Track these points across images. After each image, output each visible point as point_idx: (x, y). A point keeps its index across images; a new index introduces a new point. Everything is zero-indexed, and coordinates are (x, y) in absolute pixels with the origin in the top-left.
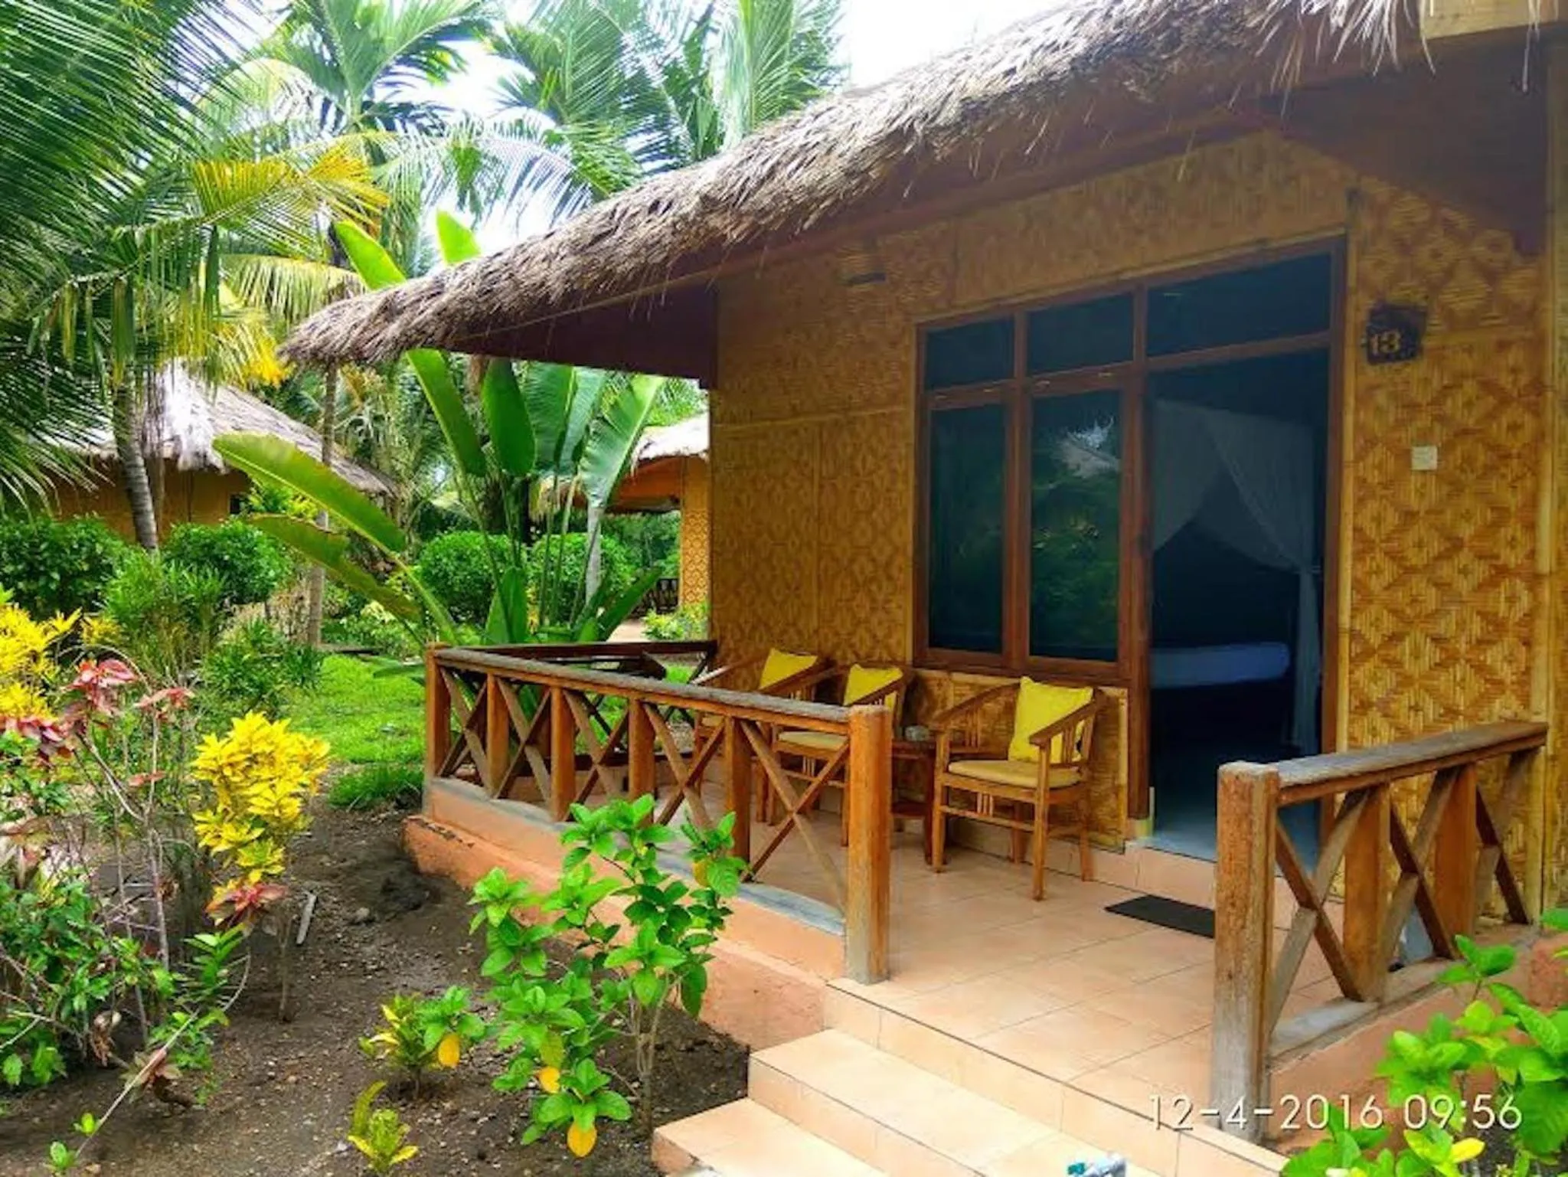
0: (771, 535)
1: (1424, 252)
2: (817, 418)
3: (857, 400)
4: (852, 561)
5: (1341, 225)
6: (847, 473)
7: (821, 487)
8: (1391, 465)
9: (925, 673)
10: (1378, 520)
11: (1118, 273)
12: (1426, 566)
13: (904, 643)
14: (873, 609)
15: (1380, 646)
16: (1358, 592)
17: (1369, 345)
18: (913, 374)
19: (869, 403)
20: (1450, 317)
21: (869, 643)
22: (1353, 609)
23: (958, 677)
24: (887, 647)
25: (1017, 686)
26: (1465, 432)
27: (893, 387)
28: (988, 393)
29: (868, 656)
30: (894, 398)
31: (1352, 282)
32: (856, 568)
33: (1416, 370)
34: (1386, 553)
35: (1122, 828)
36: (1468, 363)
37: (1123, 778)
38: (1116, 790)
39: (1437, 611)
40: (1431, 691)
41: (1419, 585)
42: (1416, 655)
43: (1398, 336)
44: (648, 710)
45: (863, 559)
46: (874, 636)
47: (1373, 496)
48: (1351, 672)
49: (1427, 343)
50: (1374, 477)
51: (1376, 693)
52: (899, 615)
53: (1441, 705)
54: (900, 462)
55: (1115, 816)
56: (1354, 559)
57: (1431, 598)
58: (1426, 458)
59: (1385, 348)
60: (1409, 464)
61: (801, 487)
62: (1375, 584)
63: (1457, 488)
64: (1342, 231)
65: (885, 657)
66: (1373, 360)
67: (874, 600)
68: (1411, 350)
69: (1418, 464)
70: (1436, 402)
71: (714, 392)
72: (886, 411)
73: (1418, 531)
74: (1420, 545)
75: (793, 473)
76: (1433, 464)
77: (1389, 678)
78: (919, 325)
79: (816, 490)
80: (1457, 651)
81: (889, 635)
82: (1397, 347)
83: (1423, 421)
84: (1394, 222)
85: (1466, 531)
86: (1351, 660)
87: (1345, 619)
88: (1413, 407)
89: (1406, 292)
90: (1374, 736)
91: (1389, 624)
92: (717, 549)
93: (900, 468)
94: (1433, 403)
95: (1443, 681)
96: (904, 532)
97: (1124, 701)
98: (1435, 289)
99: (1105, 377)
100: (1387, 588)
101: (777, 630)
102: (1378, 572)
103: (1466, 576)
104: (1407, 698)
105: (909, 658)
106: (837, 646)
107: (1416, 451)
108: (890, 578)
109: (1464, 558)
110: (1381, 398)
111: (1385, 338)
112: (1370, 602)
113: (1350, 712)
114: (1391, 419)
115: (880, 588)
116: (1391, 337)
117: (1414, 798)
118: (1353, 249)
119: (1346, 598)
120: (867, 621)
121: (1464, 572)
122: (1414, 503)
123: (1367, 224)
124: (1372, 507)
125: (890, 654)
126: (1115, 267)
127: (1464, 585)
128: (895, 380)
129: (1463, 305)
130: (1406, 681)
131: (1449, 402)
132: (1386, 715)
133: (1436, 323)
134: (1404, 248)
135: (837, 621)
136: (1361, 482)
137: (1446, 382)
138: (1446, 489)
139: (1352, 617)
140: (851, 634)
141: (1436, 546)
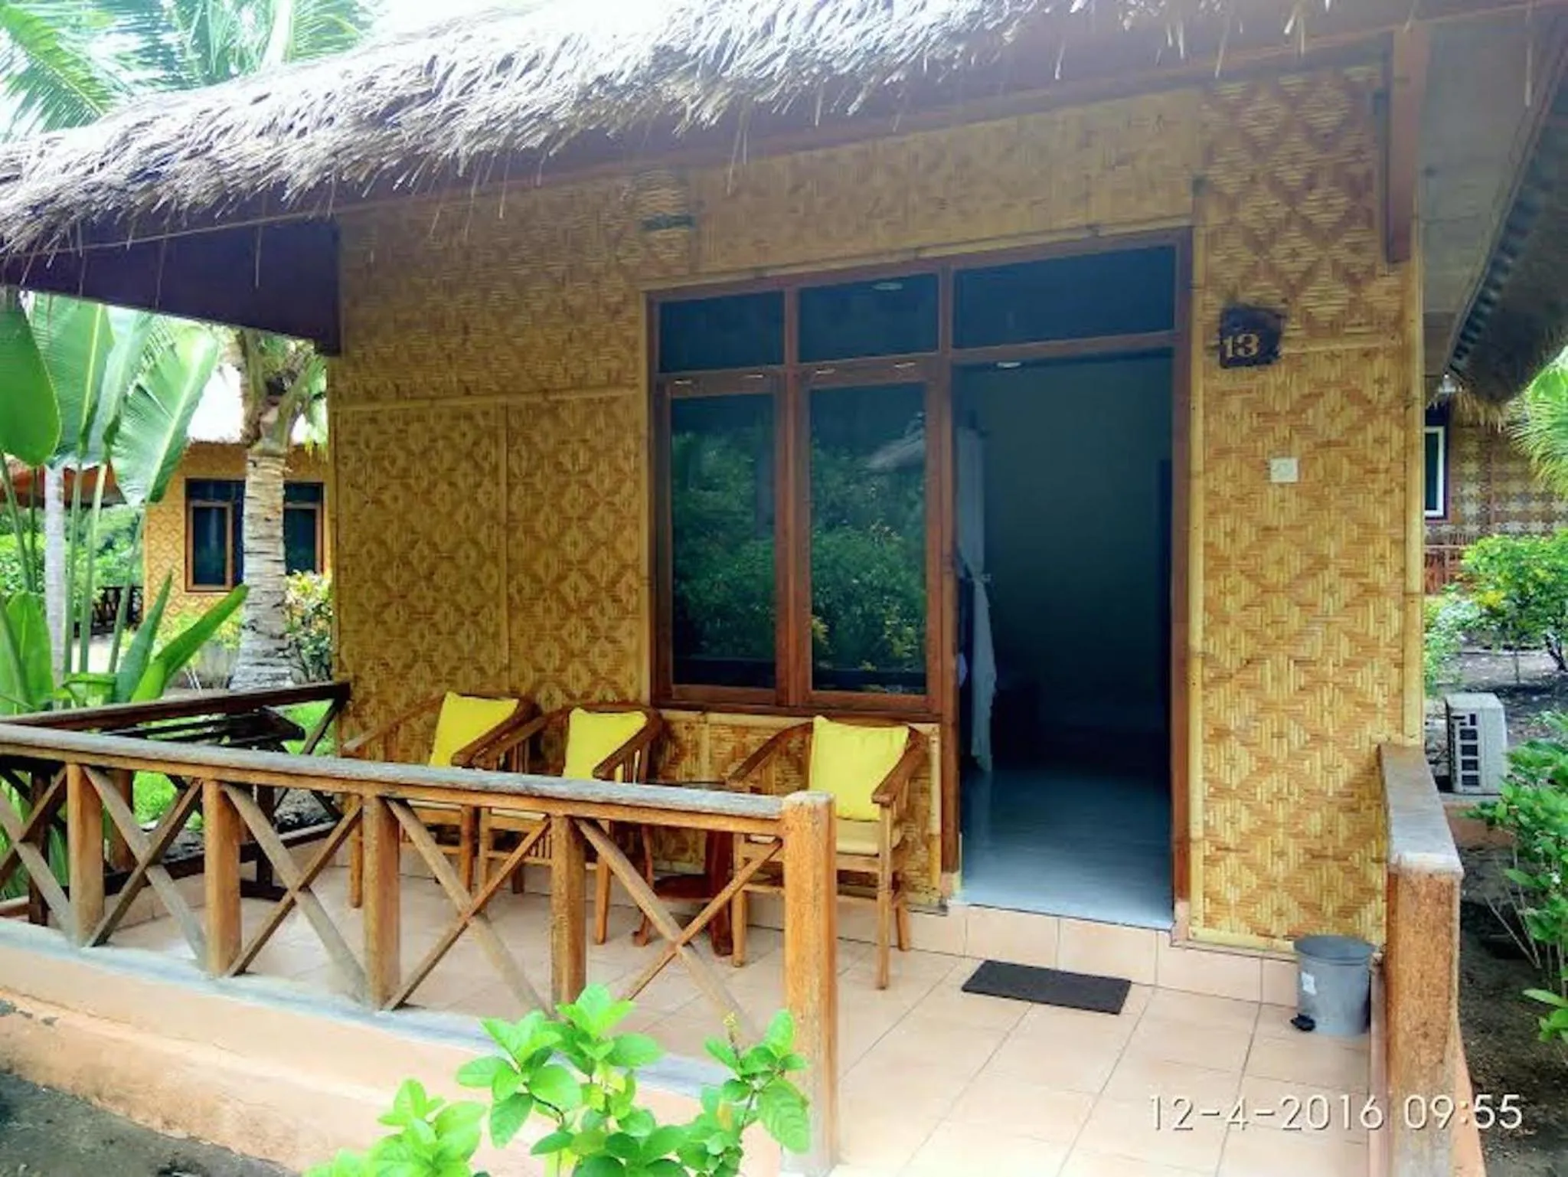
0: (433, 546)
1: (1280, 250)
2: (502, 400)
3: (560, 380)
4: (561, 578)
5: (1185, 216)
6: (548, 469)
7: (510, 487)
8: (1246, 475)
9: (668, 714)
10: (1232, 534)
11: (919, 249)
12: (1289, 586)
13: (639, 680)
14: (593, 639)
15: (1238, 671)
16: (1210, 613)
17: (1222, 349)
18: (642, 355)
19: (579, 385)
20: (1309, 320)
21: (586, 679)
22: (1205, 630)
23: (714, 717)
24: (614, 685)
25: (808, 729)
26: (1329, 444)
27: (615, 365)
28: (753, 380)
29: (586, 695)
30: (615, 381)
31: (1198, 277)
32: (566, 588)
33: (1274, 376)
34: (1242, 572)
35: (936, 883)
36: (1333, 373)
37: (936, 827)
38: (927, 841)
39: (1300, 633)
40: (1296, 717)
41: (1279, 604)
42: (1277, 679)
43: (1255, 339)
44: (396, 809)
45: (574, 576)
46: (594, 672)
47: (1227, 511)
48: (1205, 698)
49: (1285, 350)
50: (1227, 490)
51: (1233, 720)
52: (629, 645)
53: (1306, 730)
54: (626, 458)
55: (926, 870)
56: (1206, 578)
57: (1294, 619)
58: (1285, 470)
59: (1241, 352)
60: (1268, 477)
61: (478, 485)
62: (1231, 604)
63: (1320, 502)
64: (1185, 222)
65: (611, 696)
66: (1226, 363)
67: (593, 628)
68: (1268, 355)
69: (1275, 478)
70: (1297, 411)
71: (336, 361)
72: (603, 395)
73: (1278, 547)
74: (1280, 562)
75: (465, 466)
76: (1293, 478)
77: (1249, 704)
78: (648, 293)
79: (503, 487)
80: (1326, 674)
81: (615, 670)
82: (1255, 351)
83: (1282, 430)
84: (1246, 215)
85: (1331, 548)
86: (1204, 686)
87: (1197, 641)
88: (1269, 415)
89: (1259, 292)
90: (1233, 767)
91: (1246, 646)
92: (346, 561)
93: (628, 466)
94: (1292, 412)
95: (1308, 705)
96: (637, 545)
97: (936, 738)
98: (1293, 290)
99: (905, 368)
100: (1245, 608)
101: (445, 669)
102: (1234, 591)
103: (1332, 594)
104: (1269, 724)
105: (646, 696)
106: (540, 683)
107: (1275, 464)
108: (616, 600)
109: (1330, 576)
110: (1235, 404)
111: (1240, 340)
112: (1226, 623)
113: (1205, 742)
114: (1245, 430)
115: (602, 612)
116: (1248, 340)
117: (1281, 830)
118: (1199, 244)
119: (1198, 620)
120: (585, 652)
121: (1331, 590)
122: (1273, 519)
123: (1214, 216)
124: (1225, 522)
125: (620, 693)
126: (914, 243)
127: (1329, 603)
128: (616, 356)
129: (1325, 311)
130: (1266, 707)
131: (1310, 412)
132: (1244, 744)
133: (1293, 328)
134: (1258, 245)
135: (539, 653)
136: (1211, 494)
137: (1306, 391)
138: (1306, 504)
139: (1205, 639)
140: (561, 670)
141: (1297, 564)
